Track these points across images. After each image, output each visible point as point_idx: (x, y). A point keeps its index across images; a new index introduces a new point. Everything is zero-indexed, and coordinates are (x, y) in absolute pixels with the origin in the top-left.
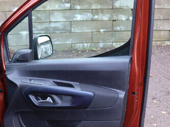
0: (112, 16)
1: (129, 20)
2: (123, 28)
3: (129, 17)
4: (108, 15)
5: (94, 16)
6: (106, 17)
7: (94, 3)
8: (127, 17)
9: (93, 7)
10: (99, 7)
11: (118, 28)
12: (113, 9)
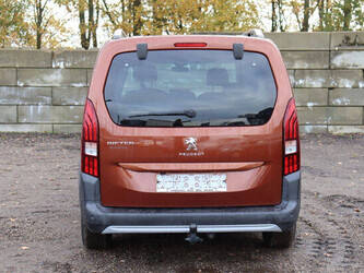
0: (328, 81)
1: (358, 87)
2: (347, 101)
3: (357, 82)
4: (321, 80)
5: (297, 80)
6: (317, 83)
7: (298, 59)
8: (353, 83)
9: (297, 66)
10: (306, 66)
11: (339, 101)
12: (330, 68)
